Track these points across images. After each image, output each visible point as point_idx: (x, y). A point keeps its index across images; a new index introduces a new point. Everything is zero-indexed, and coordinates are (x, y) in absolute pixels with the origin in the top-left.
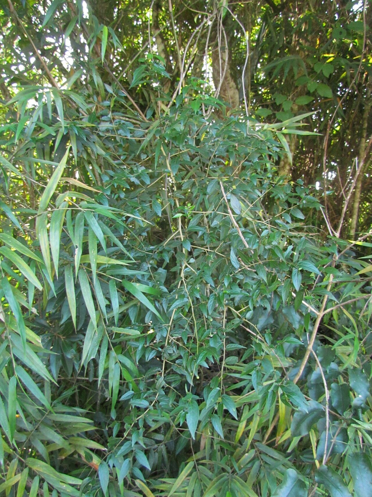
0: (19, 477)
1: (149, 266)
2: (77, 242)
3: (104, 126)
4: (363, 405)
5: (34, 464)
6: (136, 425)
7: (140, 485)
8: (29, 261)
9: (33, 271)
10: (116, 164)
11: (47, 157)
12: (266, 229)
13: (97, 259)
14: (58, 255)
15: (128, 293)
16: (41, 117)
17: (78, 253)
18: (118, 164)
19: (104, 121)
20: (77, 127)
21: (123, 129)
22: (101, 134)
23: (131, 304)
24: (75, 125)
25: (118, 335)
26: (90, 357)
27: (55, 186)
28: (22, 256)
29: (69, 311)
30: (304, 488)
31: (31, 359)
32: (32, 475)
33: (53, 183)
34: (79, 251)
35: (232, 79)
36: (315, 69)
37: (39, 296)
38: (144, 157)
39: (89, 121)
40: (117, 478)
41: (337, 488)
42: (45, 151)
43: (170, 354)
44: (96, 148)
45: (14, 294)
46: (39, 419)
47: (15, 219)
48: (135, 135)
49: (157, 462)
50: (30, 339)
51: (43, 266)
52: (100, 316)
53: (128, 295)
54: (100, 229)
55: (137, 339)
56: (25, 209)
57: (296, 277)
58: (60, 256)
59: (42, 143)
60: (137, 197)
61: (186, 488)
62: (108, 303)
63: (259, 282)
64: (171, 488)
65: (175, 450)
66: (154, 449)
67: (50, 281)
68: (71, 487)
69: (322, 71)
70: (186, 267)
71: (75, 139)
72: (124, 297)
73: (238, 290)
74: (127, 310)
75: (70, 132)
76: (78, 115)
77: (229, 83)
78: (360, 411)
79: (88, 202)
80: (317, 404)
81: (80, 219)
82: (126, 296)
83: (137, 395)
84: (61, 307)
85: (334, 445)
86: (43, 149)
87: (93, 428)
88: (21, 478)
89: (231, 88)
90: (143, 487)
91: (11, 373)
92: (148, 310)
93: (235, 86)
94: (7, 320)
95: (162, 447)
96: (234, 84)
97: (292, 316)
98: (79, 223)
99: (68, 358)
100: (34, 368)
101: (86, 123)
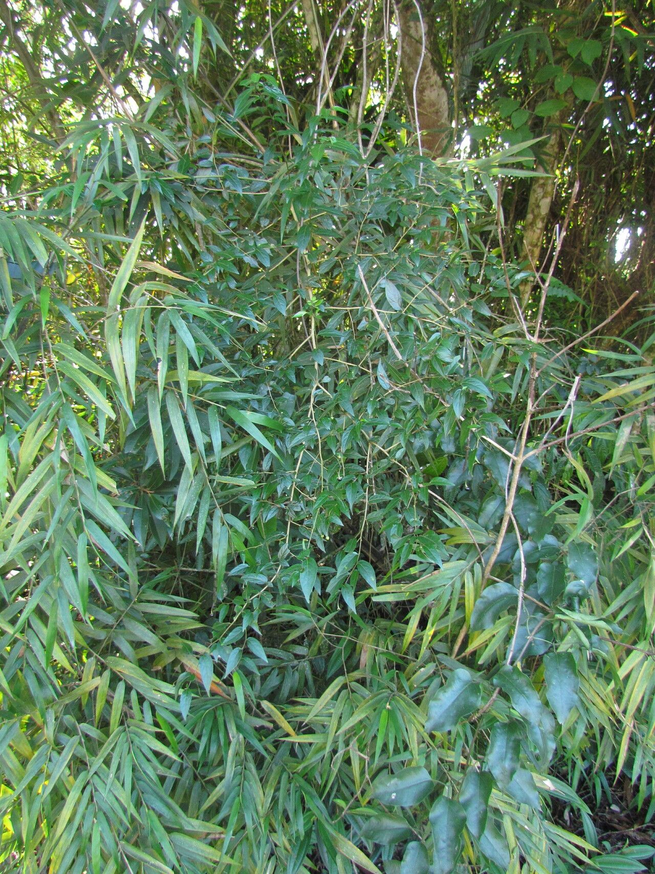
0: (98, 681)
1: (269, 389)
2: (160, 354)
3: (203, 176)
4: (580, 593)
5: (117, 664)
6: (250, 607)
7: (268, 707)
8: (98, 381)
9: (102, 393)
10: (223, 236)
11: (120, 228)
12: (437, 331)
13: (188, 376)
14: (134, 371)
15: (240, 428)
16: (107, 171)
17: (162, 368)
18: (225, 236)
19: (202, 168)
20: (160, 181)
21: (232, 181)
22: (199, 189)
23: (243, 443)
24: (157, 179)
25: (224, 486)
26: (185, 514)
27: (128, 276)
28: (89, 374)
29: (156, 453)
30: (476, 693)
31: (104, 510)
32: (115, 679)
33: (125, 271)
34: (163, 365)
35: (434, 69)
36: (569, 51)
37: (113, 429)
38: (265, 223)
39: (179, 170)
40: (236, 699)
41: (522, 693)
42: (117, 219)
43: (297, 513)
44: (193, 212)
45: (80, 426)
46: (122, 609)
47: (76, 324)
48: (253, 188)
49: (296, 684)
50: (102, 484)
51: (116, 386)
52: (199, 461)
53: (240, 432)
54: (189, 335)
55: (250, 493)
56: (92, 307)
57: (458, 400)
58: (137, 371)
59: (111, 207)
60: (254, 287)
61: (332, 711)
62: (208, 440)
63: (416, 409)
64: (310, 711)
65: (325, 671)
66: (293, 667)
67: (127, 408)
68: (167, 697)
69: (580, 54)
70: (318, 388)
71: (158, 198)
72: (234, 435)
73: (387, 420)
74: (237, 451)
75: (151, 188)
76: (163, 160)
77: (428, 78)
78: (576, 600)
79: (175, 296)
80: (510, 588)
81: (164, 321)
82: (237, 433)
83: (253, 569)
84: (144, 447)
85: (531, 643)
86: (114, 217)
87: (198, 625)
88: (101, 682)
89: (432, 86)
90: (272, 711)
91: (79, 529)
92: (267, 451)
93: (440, 82)
94: (71, 460)
95: (305, 665)
96: (439, 78)
97: (498, 468)
98: (162, 327)
99: (158, 520)
100: (109, 522)
101: (174, 173)
